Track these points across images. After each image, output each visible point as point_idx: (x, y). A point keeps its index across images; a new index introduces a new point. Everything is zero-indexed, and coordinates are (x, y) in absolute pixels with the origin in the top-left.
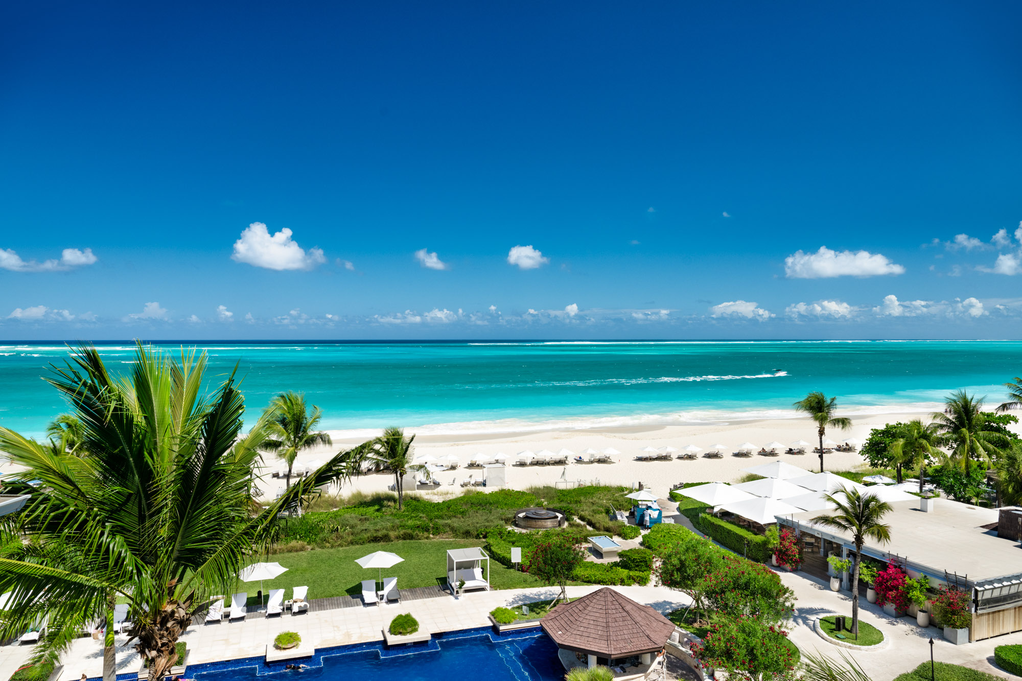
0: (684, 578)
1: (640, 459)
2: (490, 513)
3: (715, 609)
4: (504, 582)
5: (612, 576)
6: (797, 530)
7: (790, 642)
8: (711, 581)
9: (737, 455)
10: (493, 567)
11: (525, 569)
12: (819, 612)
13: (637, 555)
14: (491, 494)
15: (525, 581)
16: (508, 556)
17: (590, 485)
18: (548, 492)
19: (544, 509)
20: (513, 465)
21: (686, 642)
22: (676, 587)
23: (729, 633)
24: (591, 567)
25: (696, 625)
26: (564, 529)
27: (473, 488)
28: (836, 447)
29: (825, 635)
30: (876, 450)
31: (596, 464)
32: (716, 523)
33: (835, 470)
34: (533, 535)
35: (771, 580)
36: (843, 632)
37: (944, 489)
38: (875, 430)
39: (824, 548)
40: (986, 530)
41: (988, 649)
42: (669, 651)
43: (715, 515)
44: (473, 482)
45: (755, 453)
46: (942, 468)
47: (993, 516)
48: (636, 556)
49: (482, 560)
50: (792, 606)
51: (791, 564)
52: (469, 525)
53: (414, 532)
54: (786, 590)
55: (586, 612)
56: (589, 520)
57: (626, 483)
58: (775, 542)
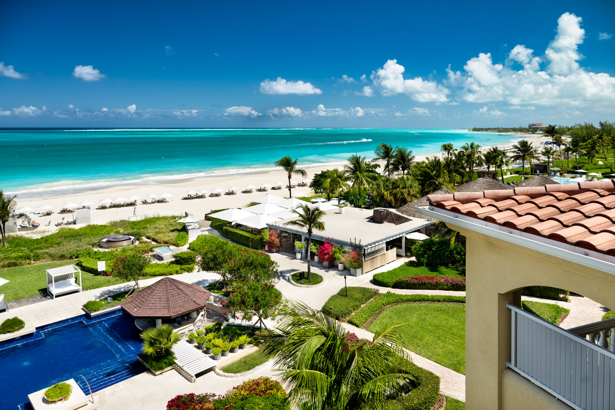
0: (216, 264)
1: (185, 199)
2: (80, 241)
3: (234, 279)
4: (93, 285)
5: (170, 270)
6: (278, 230)
7: (276, 290)
8: (232, 264)
9: (244, 192)
10: (84, 276)
11: (109, 274)
12: (291, 272)
13: (186, 255)
14: (81, 229)
15: (109, 282)
16: (95, 268)
17: (153, 216)
18: (123, 223)
19: (121, 234)
20: (97, 209)
21: (219, 300)
22: (211, 271)
23: (243, 291)
24: (156, 267)
25: (224, 290)
26: (136, 246)
27: (66, 226)
28: (297, 184)
29: (294, 283)
30: (317, 185)
31: (156, 204)
32: (233, 231)
33: (297, 197)
34: (113, 252)
35: (264, 259)
36: (304, 280)
37: (349, 202)
38: (316, 174)
39: (293, 238)
40: (368, 220)
41: (370, 276)
42: (208, 308)
43: (233, 227)
44: (65, 222)
45: (254, 190)
46: (349, 192)
47: (370, 213)
48: (185, 256)
49: (75, 273)
50: (277, 270)
51: (275, 248)
52: (64, 251)
53: (17, 261)
54: (273, 263)
55: (153, 294)
56: (153, 238)
57: (176, 214)
58: (267, 238)
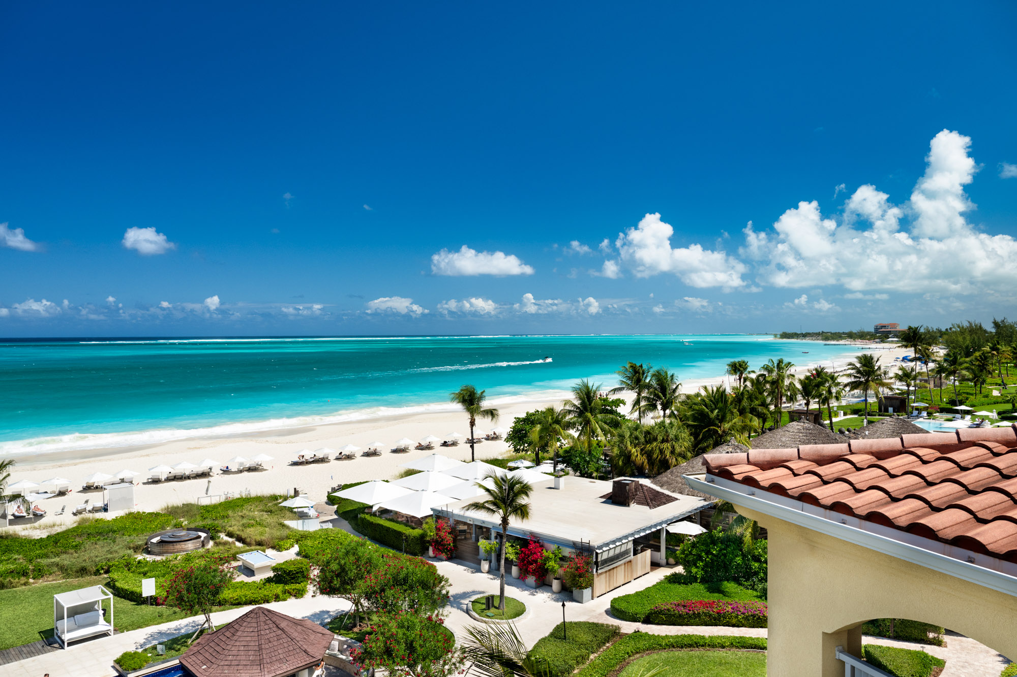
0: (344, 583)
1: (295, 464)
2: (114, 542)
3: (375, 610)
4: (133, 622)
5: (266, 593)
6: (451, 519)
7: (446, 628)
8: (371, 581)
9: (395, 451)
10: (117, 606)
11: (161, 601)
12: (471, 595)
13: (293, 566)
14: (115, 520)
15: (161, 616)
16: (138, 590)
17: (239, 496)
18: (188, 510)
19: (184, 529)
20: (144, 484)
21: (347, 648)
22: (335, 594)
23: (389, 631)
24: (241, 587)
25: (356, 630)
26: (208, 549)
27: (91, 516)
28: (485, 436)
29: (477, 616)
30: (518, 437)
31: (246, 473)
32: (374, 522)
33: (484, 458)
34: (170, 561)
35: (427, 571)
36: (493, 610)
37: (572, 468)
38: (518, 418)
39: (475, 534)
40: (603, 500)
41: (605, 602)
42: (328, 663)
43: (374, 514)
44: (89, 507)
45: (412, 448)
46: (572, 448)
47: (607, 487)
48: (292, 568)
49: (103, 601)
50: (448, 593)
51: (446, 553)
52: (85, 560)
53: (5, 579)
54: (441, 579)
55: (235, 638)
56: (238, 535)
57: (279, 491)
58: (432, 534)
